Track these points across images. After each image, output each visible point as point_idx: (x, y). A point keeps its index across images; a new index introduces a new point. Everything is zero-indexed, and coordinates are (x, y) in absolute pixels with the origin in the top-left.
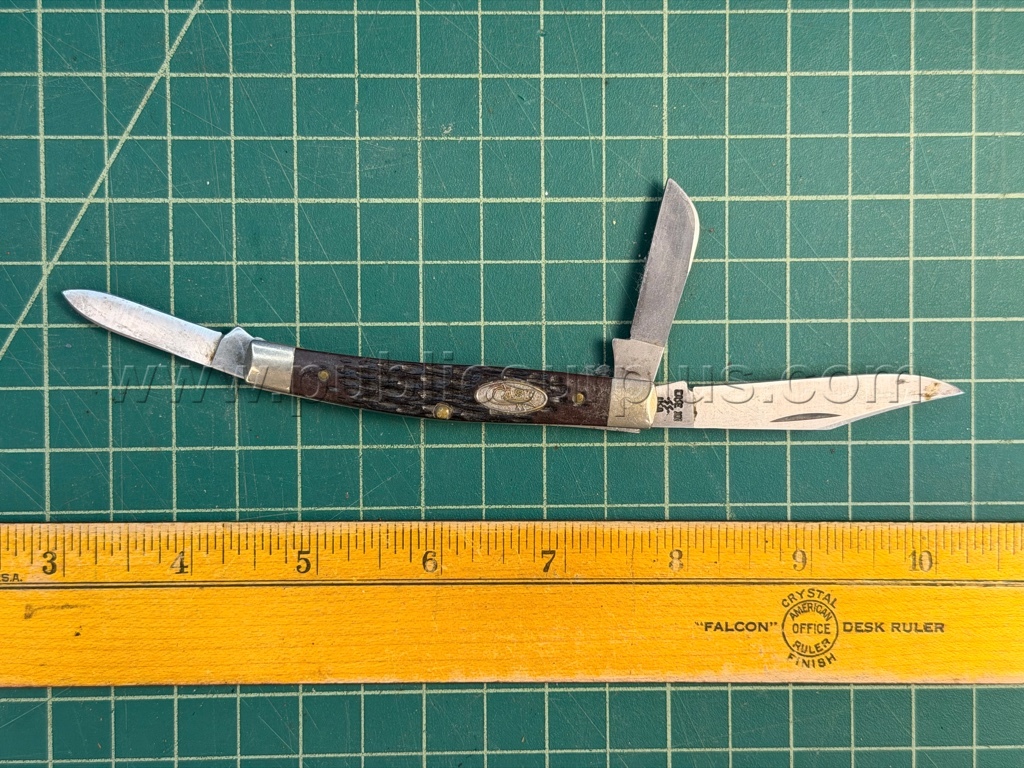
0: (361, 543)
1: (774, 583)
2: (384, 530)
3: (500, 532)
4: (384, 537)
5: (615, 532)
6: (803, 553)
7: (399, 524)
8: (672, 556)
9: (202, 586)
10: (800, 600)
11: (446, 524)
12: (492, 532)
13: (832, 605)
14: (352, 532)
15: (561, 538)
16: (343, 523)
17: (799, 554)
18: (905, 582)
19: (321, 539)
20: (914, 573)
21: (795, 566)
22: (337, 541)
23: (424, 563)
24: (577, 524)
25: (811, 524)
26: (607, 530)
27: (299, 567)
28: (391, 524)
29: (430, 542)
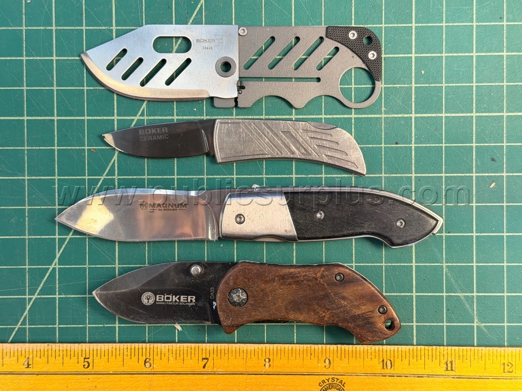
0: (114, 354)
1: (315, 375)
2: (125, 348)
3: (182, 349)
4: (125, 351)
5: (238, 350)
6: (329, 360)
7: (133, 344)
8: (265, 361)
9: (38, 374)
10: (327, 383)
11: (156, 345)
12: (178, 349)
13: (343, 385)
14: (110, 349)
15: (212, 352)
16: (106, 344)
17: (327, 361)
18: (379, 375)
19: (95, 352)
20: (383, 370)
21: (325, 366)
22: (103, 353)
23: (145, 364)
24: (219, 345)
25: (333, 345)
26: (234, 348)
27: (84, 366)
28: (129, 344)
29: (148, 354)
